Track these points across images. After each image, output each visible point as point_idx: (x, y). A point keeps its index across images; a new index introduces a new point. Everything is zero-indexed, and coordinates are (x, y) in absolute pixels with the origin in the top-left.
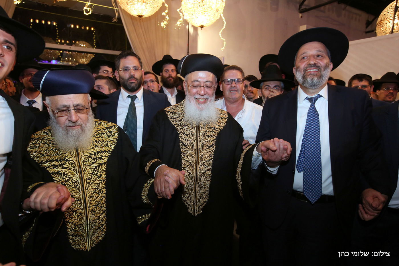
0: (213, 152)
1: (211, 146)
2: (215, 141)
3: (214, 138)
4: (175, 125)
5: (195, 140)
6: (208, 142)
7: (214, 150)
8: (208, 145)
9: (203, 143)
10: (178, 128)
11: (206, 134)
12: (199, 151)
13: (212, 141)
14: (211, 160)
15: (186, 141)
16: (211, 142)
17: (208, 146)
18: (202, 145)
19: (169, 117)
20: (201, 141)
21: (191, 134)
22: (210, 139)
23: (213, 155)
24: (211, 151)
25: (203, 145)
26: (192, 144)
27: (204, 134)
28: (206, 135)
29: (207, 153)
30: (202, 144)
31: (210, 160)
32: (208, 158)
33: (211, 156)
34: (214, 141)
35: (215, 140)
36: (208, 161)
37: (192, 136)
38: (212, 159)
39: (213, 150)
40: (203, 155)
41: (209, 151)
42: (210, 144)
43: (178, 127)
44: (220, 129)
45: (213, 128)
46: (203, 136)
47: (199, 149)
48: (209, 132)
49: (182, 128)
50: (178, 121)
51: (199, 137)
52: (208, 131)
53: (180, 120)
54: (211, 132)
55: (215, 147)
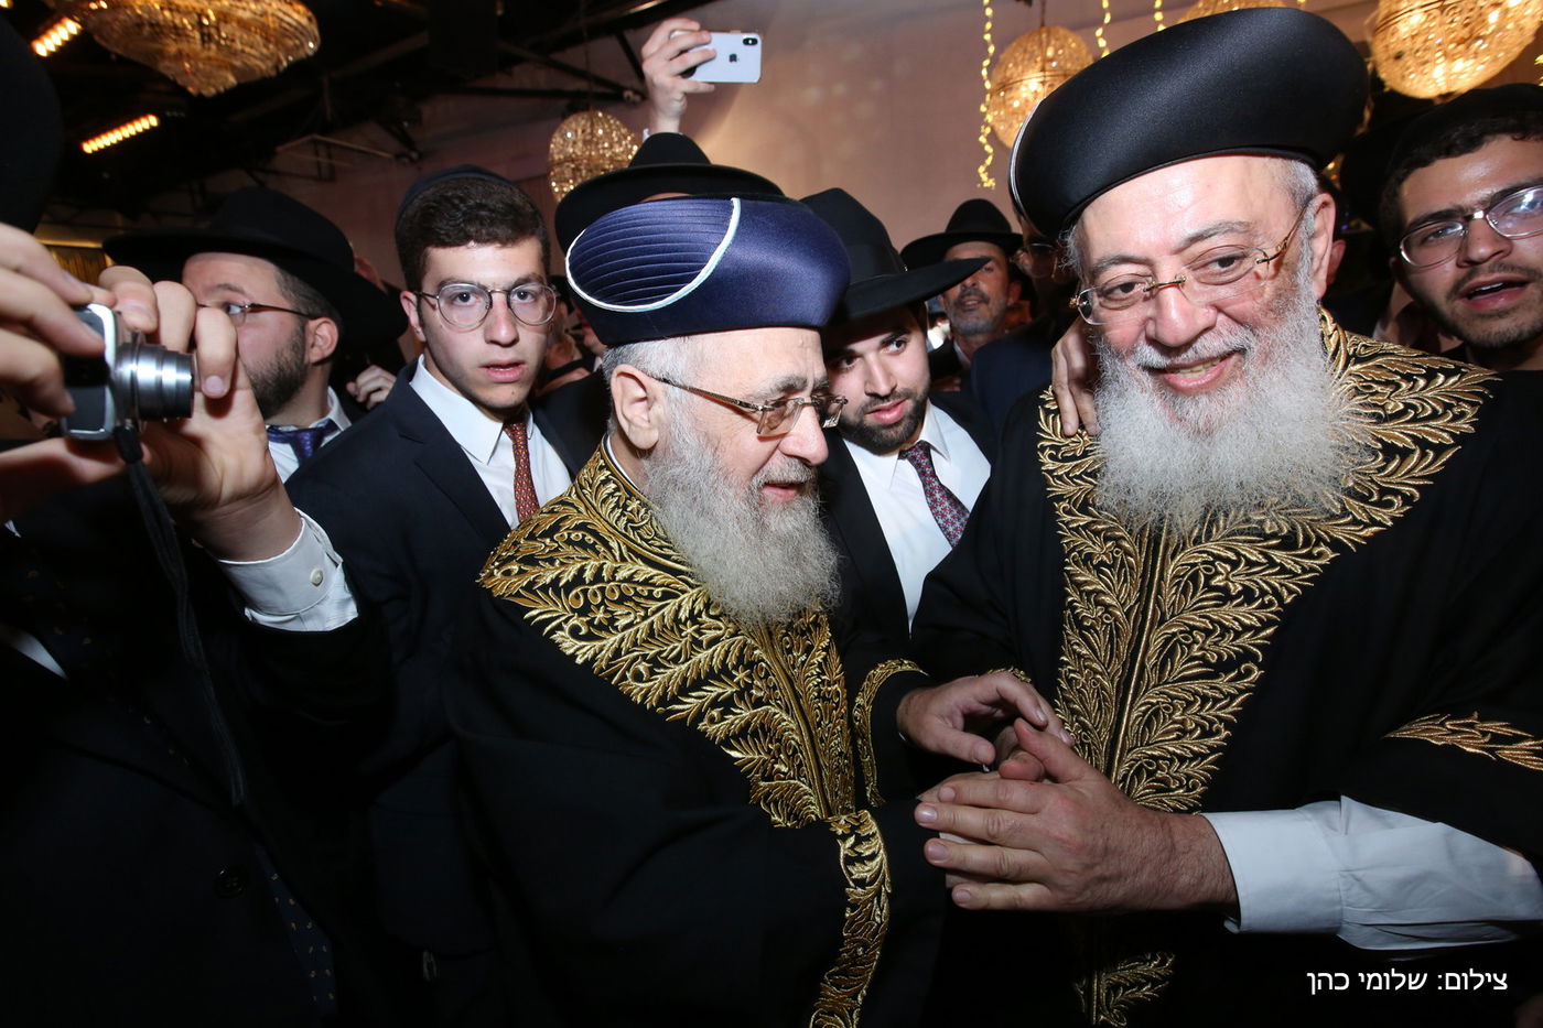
0: (1230, 709)
1: (1223, 667)
2: (1269, 631)
3: (1262, 614)
4: (1060, 498)
5: (1131, 608)
6: (1208, 633)
7: (1241, 692)
8: (1203, 658)
9: (1174, 634)
10: (1068, 518)
11: (1208, 578)
12: (1140, 677)
13: (1246, 628)
14: (1204, 756)
15: (1089, 600)
16: (1238, 635)
17: (1206, 663)
18: (1164, 646)
19: (1043, 449)
20: (1162, 621)
21: (1122, 565)
22: (1230, 614)
23: (1228, 724)
24: (1216, 701)
25: (1173, 649)
26: (1111, 631)
27: (1196, 575)
28: (1207, 584)
29: (1190, 704)
30: (1167, 641)
31: (1196, 755)
32: (1186, 741)
33: (1206, 734)
34: (1257, 631)
35: (1266, 624)
36: (1182, 759)
37: (1125, 581)
38: (1213, 750)
39: (1234, 698)
40: (1156, 713)
41: (1205, 699)
42: (1228, 647)
43: (1069, 512)
44: (1335, 544)
45: (1274, 536)
46: (1185, 592)
47: (1143, 667)
48: (1235, 565)
49: (1085, 527)
50: (1079, 477)
51: (1159, 592)
52: (1227, 560)
53: (1089, 475)
54: (1250, 564)
55: (1256, 674)
